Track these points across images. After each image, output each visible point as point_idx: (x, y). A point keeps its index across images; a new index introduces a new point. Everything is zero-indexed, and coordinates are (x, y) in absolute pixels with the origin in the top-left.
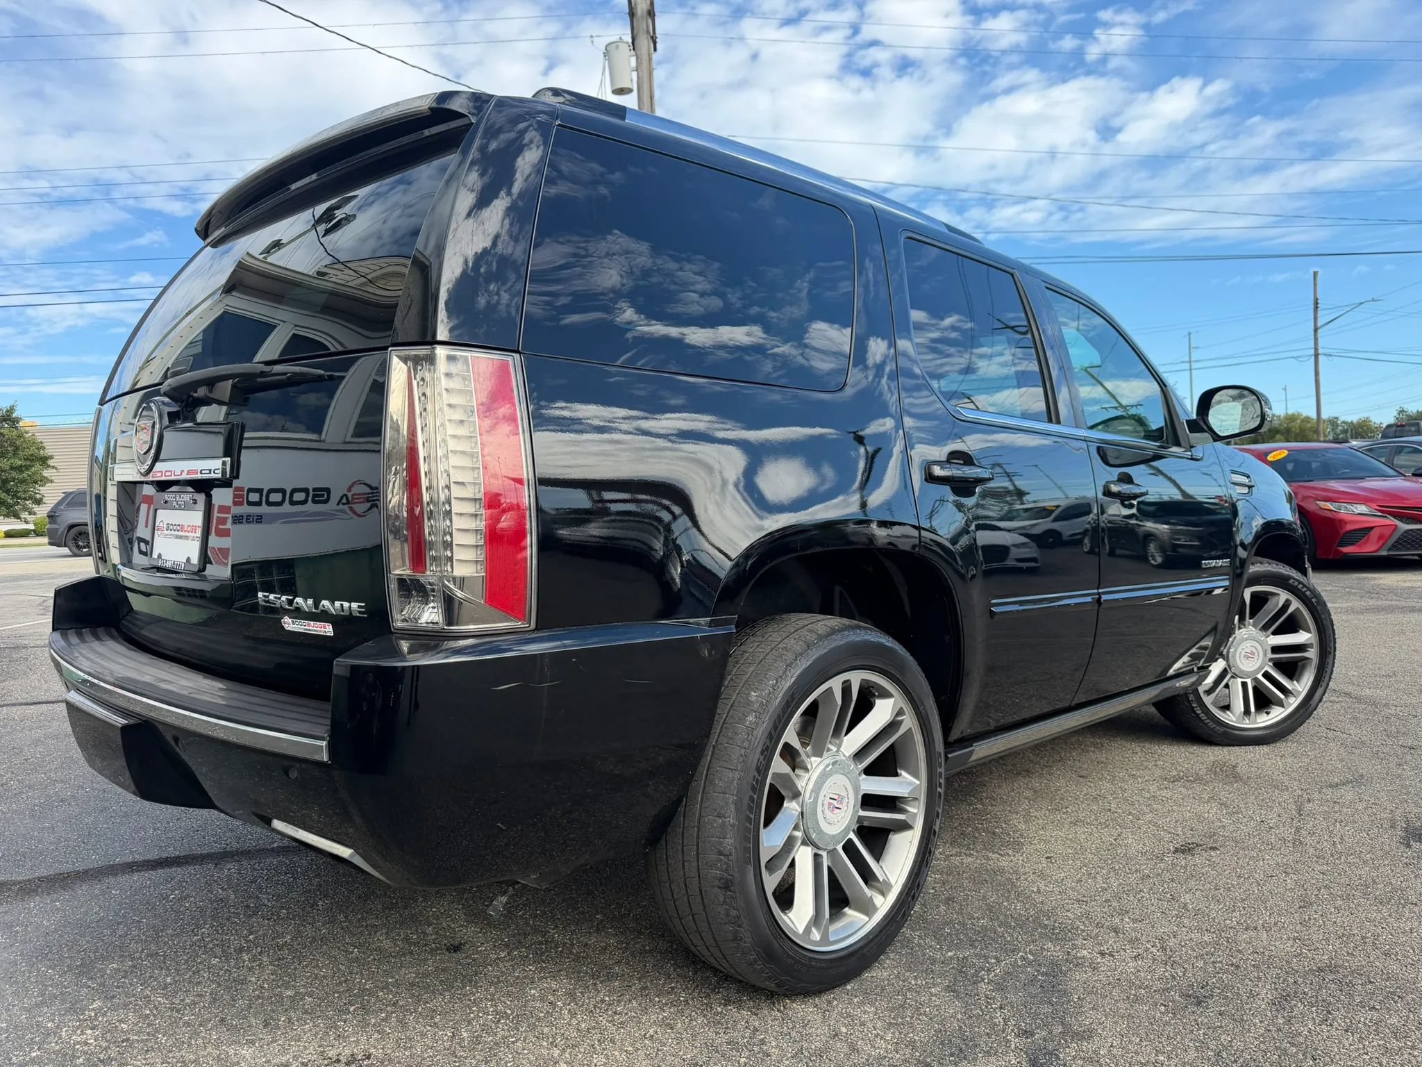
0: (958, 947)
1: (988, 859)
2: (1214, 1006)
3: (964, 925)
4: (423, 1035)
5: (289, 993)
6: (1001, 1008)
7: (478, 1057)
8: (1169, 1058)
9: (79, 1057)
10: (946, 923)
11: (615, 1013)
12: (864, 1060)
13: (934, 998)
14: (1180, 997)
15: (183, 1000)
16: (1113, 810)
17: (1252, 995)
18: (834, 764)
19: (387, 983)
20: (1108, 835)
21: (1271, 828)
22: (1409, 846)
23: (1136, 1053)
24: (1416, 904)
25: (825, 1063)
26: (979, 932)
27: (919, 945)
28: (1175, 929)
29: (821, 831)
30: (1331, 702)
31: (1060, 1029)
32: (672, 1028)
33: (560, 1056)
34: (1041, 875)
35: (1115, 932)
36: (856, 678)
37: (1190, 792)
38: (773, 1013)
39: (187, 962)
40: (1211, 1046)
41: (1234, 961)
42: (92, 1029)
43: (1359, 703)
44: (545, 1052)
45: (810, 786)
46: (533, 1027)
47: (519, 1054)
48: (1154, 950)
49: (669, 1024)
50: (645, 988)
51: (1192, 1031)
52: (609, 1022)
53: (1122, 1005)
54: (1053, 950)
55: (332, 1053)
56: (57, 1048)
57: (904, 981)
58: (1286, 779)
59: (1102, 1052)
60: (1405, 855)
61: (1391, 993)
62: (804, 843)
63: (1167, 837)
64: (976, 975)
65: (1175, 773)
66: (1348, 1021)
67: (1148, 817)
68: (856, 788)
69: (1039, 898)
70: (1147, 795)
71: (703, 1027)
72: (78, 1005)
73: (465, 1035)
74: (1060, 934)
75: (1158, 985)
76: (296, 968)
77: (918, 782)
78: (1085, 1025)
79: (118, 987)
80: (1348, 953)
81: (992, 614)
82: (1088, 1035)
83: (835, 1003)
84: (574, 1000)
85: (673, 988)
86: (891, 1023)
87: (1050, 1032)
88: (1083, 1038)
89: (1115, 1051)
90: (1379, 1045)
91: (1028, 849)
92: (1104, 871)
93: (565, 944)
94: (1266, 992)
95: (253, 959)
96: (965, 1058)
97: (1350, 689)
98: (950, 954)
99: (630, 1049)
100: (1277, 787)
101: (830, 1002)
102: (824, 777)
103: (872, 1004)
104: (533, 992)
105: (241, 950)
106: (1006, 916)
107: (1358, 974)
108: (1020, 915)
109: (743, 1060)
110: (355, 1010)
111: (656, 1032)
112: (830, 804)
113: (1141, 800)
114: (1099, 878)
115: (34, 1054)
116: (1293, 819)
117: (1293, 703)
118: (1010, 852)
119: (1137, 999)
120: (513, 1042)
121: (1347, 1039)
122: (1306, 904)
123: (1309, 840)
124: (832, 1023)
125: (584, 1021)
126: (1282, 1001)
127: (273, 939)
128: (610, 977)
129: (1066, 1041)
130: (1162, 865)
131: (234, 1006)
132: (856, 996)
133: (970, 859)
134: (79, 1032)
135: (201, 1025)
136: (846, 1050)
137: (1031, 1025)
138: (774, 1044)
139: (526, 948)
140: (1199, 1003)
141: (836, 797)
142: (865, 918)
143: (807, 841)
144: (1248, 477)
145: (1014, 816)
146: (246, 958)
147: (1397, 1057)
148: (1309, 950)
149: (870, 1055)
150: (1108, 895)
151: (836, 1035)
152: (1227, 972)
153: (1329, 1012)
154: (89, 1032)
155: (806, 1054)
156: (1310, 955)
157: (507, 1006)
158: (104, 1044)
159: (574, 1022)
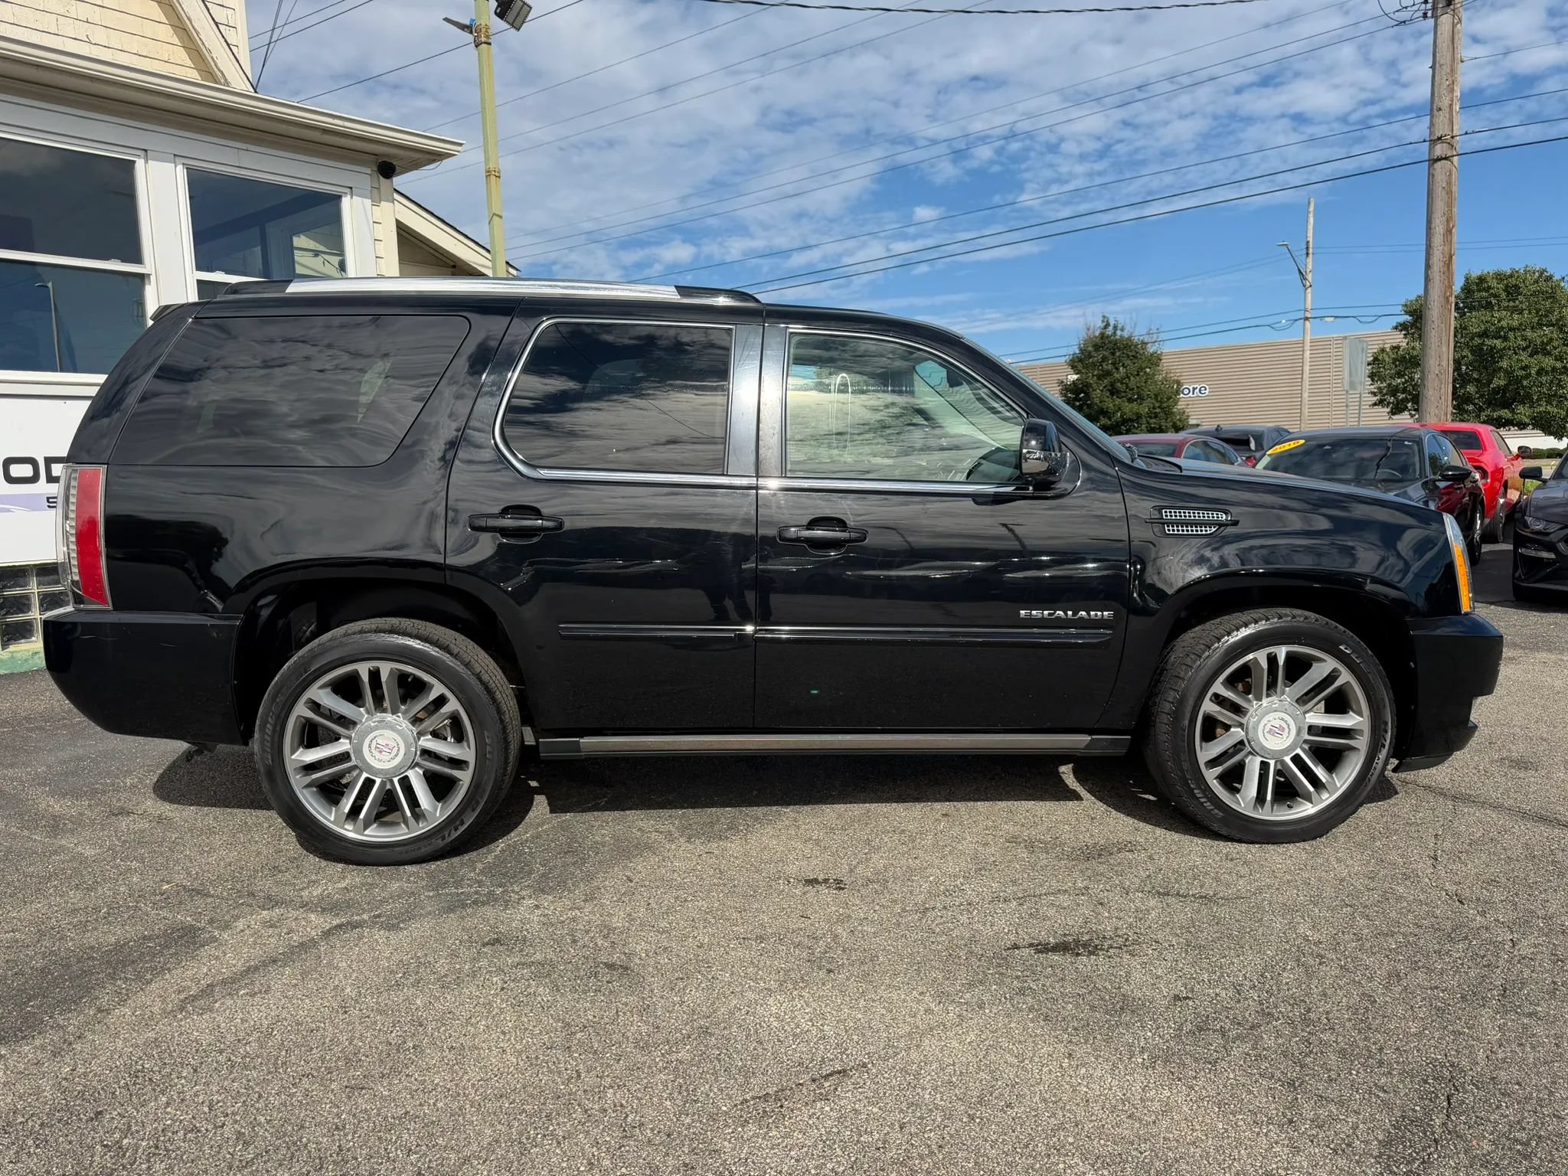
22: (1013, 949)
77: (468, 750)
102: (370, 728)
117: (1327, 799)
119: (472, 929)
142: (406, 831)
143: (360, 768)
152: (559, 941)
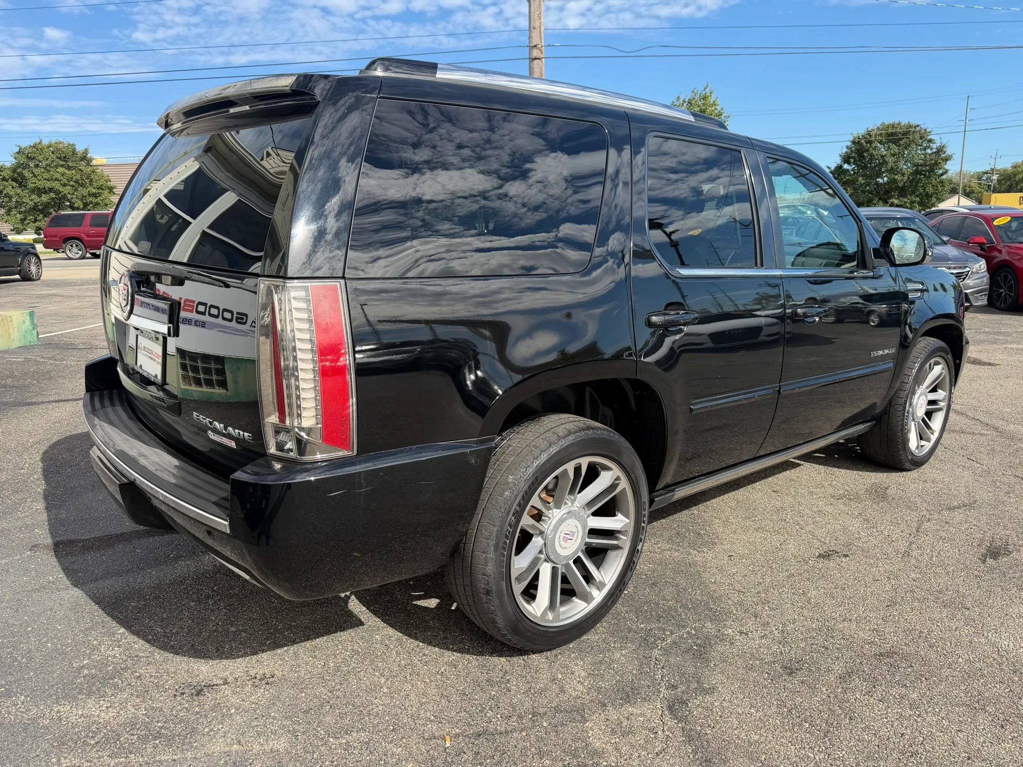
0: (647, 620)
1: (689, 554)
2: (800, 676)
3: (657, 604)
4: (307, 664)
5: (233, 629)
6: (663, 668)
7: (337, 680)
8: (757, 711)
9: (110, 666)
10: (646, 602)
11: (424, 655)
12: (566, 699)
13: (622, 658)
14: (781, 668)
15: (171, 631)
16: (788, 520)
17: (829, 670)
18: (568, 513)
19: (291, 625)
20: (776, 540)
21: (893, 541)
22: (984, 562)
23: (738, 706)
24: (968, 609)
25: (542, 699)
26: (666, 611)
27: (624, 618)
28: (796, 617)
29: (558, 554)
30: (981, 435)
31: (696, 685)
32: (455, 668)
33: (384, 683)
34: (721, 570)
35: (756, 617)
36: (584, 462)
37: (847, 509)
38: (520, 661)
39: (176, 604)
40: (788, 705)
41: (826, 644)
42: (119, 647)
43: (1001, 436)
44: (376, 679)
45: (551, 527)
46: (372, 662)
47: (361, 680)
48: (776, 632)
49: (455, 665)
50: (446, 638)
51: (779, 693)
52: (419, 661)
53: (741, 671)
54: (710, 627)
55: (252, 673)
56: (98, 659)
57: (607, 644)
58: (919, 500)
59: (716, 704)
60: (979, 569)
61: (921, 675)
62: (546, 561)
63: (817, 544)
64: (654, 643)
65: (841, 492)
66: (884, 693)
67: (810, 528)
68: (584, 526)
69: (713, 587)
70: (816, 509)
71: (474, 668)
72: (112, 631)
73: (332, 665)
74: (718, 617)
75: (770, 658)
76: (239, 612)
77: (628, 521)
78: (712, 684)
79: (135, 619)
80: (905, 643)
81: (691, 410)
82: (711, 691)
83: (560, 656)
84: (401, 644)
85: (462, 639)
86: (590, 674)
87: (688, 687)
88: (708, 693)
89: (725, 704)
90: (897, 712)
91: (718, 548)
92: (764, 569)
93: (403, 603)
94: (838, 668)
95: (215, 604)
96: (629, 702)
97: (1000, 424)
98: (642, 626)
99: (428, 680)
100: (909, 508)
101: (556, 656)
102: (562, 521)
103: (582, 659)
104: (377, 637)
105: (208, 597)
106: (687, 600)
107: (905, 660)
108: (697, 599)
109: (493, 693)
110: (269, 644)
111: (445, 670)
112: (564, 537)
113: (810, 513)
114: (759, 574)
115: (85, 662)
116: (911, 535)
118: (706, 550)
119: (752, 667)
120: (359, 672)
121: (878, 707)
122: (892, 603)
123: (915, 553)
124: (554, 671)
125: (404, 659)
126: (844, 678)
127: (228, 590)
128: (427, 628)
129: (696, 694)
130: (806, 567)
131: (200, 636)
132: (574, 653)
133: (676, 554)
134: (111, 648)
135: (180, 648)
136: (557, 690)
137: (678, 681)
138: (515, 683)
139: (379, 605)
140: (790, 674)
141: (569, 533)
142: (585, 604)
143: (548, 560)
144: (922, 284)
145: (717, 521)
146: (211, 603)
147: (905, 722)
148: (880, 639)
149: (571, 695)
150: (760, 588)
151: (554, 679)
152: (818, 652)
153: (874, 687)
154: (117, 649)
155: (533, 691)
156: (879, 643)
157: (360, 647)
158: (125, 658)
159: (398, 659)
